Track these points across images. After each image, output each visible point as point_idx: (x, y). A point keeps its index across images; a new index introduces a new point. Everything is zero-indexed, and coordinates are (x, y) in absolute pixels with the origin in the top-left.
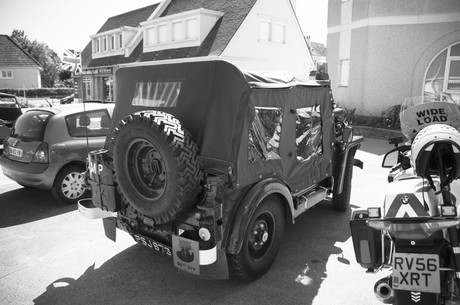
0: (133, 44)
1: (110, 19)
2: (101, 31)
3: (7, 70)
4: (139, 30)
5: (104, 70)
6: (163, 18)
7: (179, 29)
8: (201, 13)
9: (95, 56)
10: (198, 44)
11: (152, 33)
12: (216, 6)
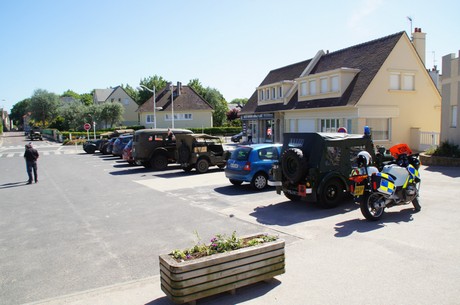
0: (290, 94)
1: (271, 72)
2: (262, 84)
3: (188, 113)
4: (295, 82)
5: (267, 114)
6: (312, 75)
7: (325, 83)
8: (342, 72)
9: (260, 103)
10: (339, 95)
11: (305, 86)
12: (355, 63)
